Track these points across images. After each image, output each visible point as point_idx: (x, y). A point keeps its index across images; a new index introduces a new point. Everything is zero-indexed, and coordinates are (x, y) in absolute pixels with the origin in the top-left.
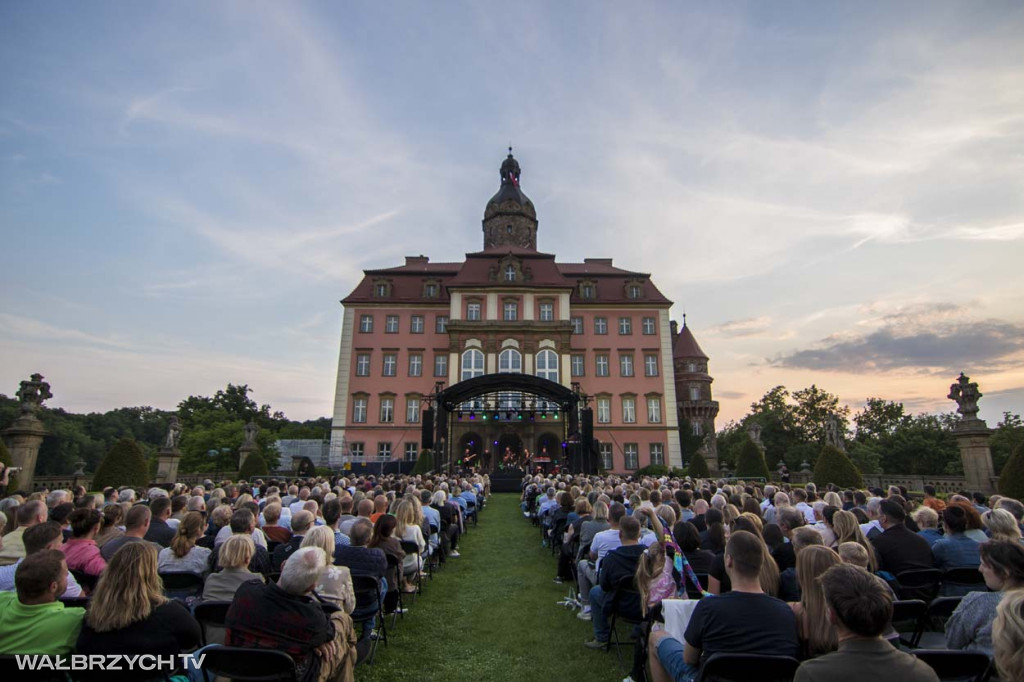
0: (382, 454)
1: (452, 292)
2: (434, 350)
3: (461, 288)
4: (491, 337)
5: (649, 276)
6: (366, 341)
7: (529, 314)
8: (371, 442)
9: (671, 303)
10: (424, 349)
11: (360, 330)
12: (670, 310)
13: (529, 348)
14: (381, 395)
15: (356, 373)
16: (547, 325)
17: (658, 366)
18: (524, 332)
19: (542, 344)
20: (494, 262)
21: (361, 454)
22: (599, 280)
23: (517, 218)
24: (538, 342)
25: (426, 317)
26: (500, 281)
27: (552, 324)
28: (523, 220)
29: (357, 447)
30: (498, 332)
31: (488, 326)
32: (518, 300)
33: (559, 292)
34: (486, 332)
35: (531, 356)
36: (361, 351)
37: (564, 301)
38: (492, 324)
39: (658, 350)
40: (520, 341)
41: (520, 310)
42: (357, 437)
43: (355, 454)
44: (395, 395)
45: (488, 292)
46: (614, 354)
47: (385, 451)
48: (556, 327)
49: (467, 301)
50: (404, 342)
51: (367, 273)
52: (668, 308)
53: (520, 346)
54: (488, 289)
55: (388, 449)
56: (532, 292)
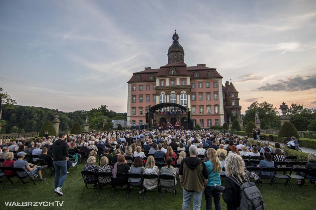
1: (156, 78)
2: (153, 94)
3: (159, 77)
4: (168, 91)
5: (216, 69)
6: (134, 93)
7: (178, 83)
8: (137, 120)
9: (223, 77)
10: (150, 95)
11: (133, 90)
13: (178, 93)
14: (139, 107)
15: (132, 102)
16: (183, 86)
17: (218, 97)
18: (177, 89)
19: (182, 92)
20: (168, 69)
21: (135, 123)
22: (200, 71)
23: (178, 52)
24: (181, 91)
25: (150, 85)
26: (170, 75)
27: (185, 86)
28: (180, 53)
29: (134, 121)
30: (169, 89)
32: (175, 79)
33: (187, 77)
34: (166, 89)
35: (179, 95)
36: (133, 96)
37: (188, 79)
38: (168, 87)
39: (218, 92)
40: (176, 91)
41: (175, 82)
42: (133, 119)
43: (133, 123)
44: (143, 107)
46: (205, 94)
47: (141, 122)
48: (186, 87)
49: (160, 81)
50: (145, 92)
51: (134, 74)
52: (222, 79)
53: (176, 93)
54: (166, 77)
55: (142, 122)
56: (179, 77)
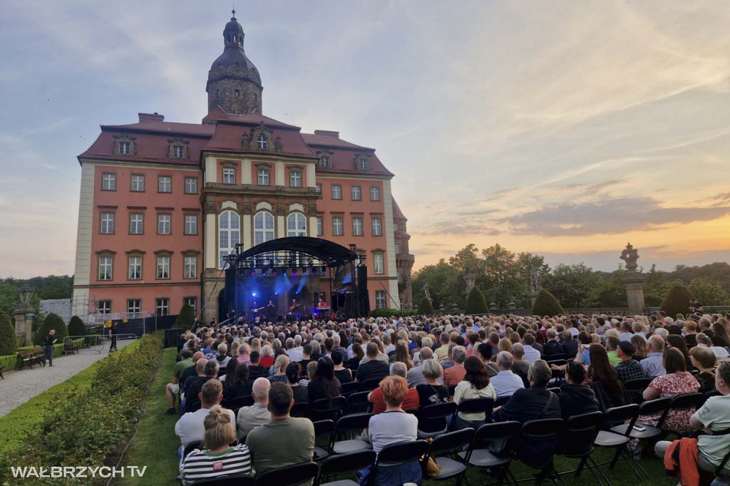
0: (131, 311)
1: (208, 156)
2: (183, 209)
3: (216, 152)
4: (246, 200)
5: (374, 150)
6: (109, 200)
7: (280, 180)
8: (119, 299)
9: (393, 175)
10: (173, 209)
11: (100, 188)
13: (280, 211)
14: (128, 253)
15: (98, 232)
16: (296, 190)
17: (382, 228)
18: (276, 197)
19: (292, 207)
20: (248, 130)
21: (107, 312)
22: (335, 151)
23: (244, 83)
24: (288, 205)
25: (174, 177)
26: (254, 149)
27: (301, 190)
28: (251, 86)
29: (105, 305)
30: (252, 196)
31: (243, 190)
32: (270, 166)
33: (307, 162)
34: (241, 195)
35: (283, 217)
36: (102, 209)
37: (311, 169)
38: (246, 188)
39: (381, 214)
40: (272, 204)
41: (271, 176)
42: (103, 295)
43: (102, 312)
44: (144, 253)
45: (243, 158)
46: (347, 217)
47: (134, 308)
48: (305, 193)
49: (222, 164)
50: (151, 201)
51: (104, 128)
52: (390, 179)
53: (272, 208)
54: (242, 155)
55: (137, 305)
56: (284, 161)
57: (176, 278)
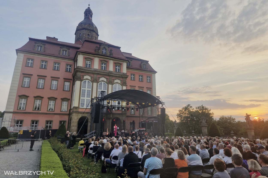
0: (33, 126)
1: (79, 54)
2: (64, 79)
3: (83, 53)
4: (95, 76)
5: (148, 61)
6: (28, 71)
7: (111, 68)
8: (27, 120)
9: (157, 72)
10: (59, 78)
11: (26, 65)
12: (156, 74)
13: (110, 82)
14: (35, 97)
15: (22, 86)
16: (118, 74)
18: (109, 75)
19: (116, 81)
20: (98, 46)
21: (20, 126)
23: (92, 32)
24: (114, 80)
25: (61, 63)
26: (100, 53)
29: (19, 123)
30: (98, 74)
31: (94, 71)
32: (107, 62)
33: (123, 62)
34: (93, 74)
35: (111, 85)
36: (25, 75)
37: (125, 65)
38: (96, 70)
39: (151, 88)
40: (107, 79)
41: (107, 66)
42: (19, 117)
43: (17, 126)
44: (43, 98)
45: (95, 57)
46: (137, 88)
47: (34, 125)
48: (121, 75)
49: (86, 59)
50: (49, 72)
51: (30, 39)
53: (107, 81)
54: (95, 56)
55: (36, 123)
56: (113, 60)
57: (57, 111)
